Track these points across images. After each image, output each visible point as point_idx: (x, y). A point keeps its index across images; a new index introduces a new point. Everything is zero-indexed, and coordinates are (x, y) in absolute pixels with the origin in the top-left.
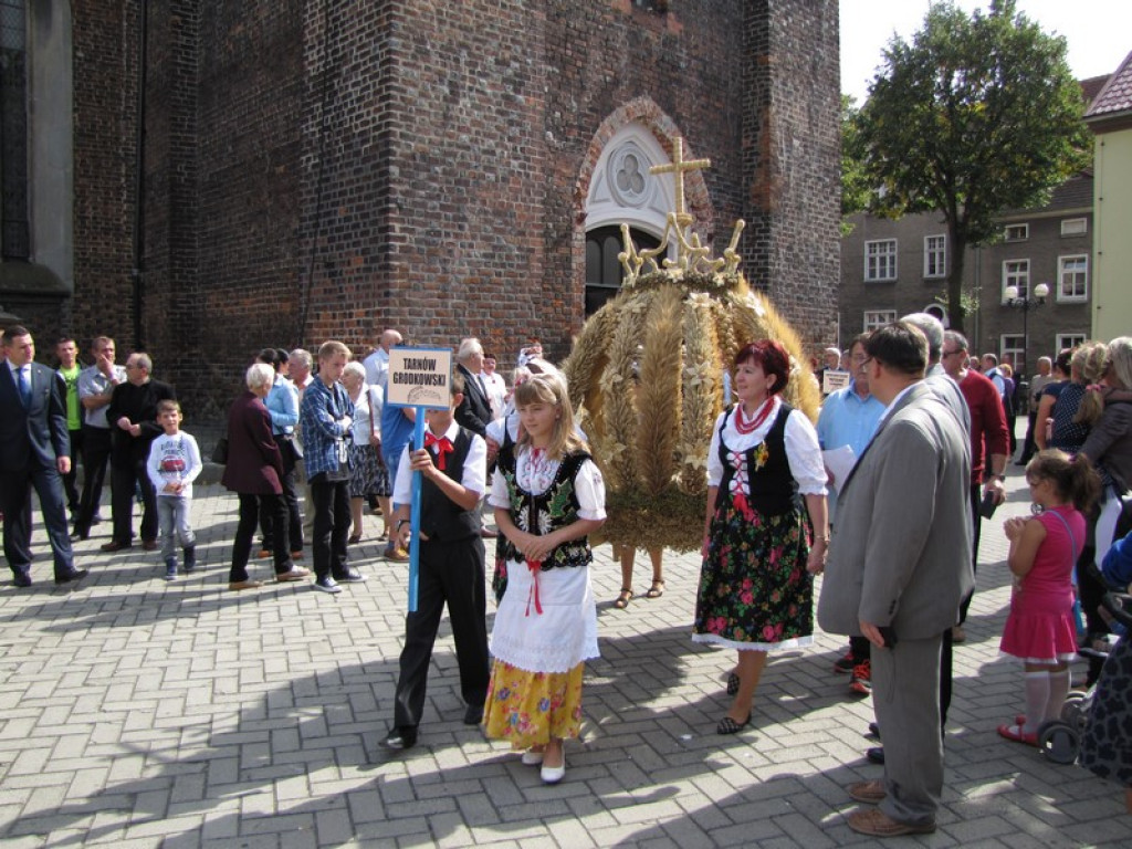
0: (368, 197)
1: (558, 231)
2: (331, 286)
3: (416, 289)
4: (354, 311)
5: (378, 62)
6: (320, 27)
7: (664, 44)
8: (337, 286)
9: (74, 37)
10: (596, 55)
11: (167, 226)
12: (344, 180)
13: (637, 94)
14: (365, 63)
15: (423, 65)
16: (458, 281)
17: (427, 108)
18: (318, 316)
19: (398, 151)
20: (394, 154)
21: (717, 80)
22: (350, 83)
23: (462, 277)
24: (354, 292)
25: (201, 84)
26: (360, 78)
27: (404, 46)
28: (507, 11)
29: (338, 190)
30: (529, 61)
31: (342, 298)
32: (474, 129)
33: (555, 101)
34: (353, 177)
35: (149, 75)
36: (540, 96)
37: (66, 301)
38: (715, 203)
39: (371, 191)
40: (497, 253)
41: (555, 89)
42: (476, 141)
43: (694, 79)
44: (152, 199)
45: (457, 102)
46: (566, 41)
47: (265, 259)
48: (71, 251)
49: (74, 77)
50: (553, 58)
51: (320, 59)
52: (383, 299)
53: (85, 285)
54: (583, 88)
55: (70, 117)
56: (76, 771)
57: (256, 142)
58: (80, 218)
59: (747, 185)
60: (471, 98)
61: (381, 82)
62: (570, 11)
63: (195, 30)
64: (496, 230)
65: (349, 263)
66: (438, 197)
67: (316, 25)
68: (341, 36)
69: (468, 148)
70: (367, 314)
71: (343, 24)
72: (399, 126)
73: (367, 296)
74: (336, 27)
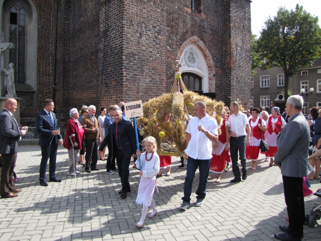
0: (117, 65)
1: (171, 74)
2: (107, 90)
3: (130, 90)
4: (113, 97)
5: (119, 27)
6: (104, 18)
7: (201, 21)
8: (108, 90)
9: (38, 22)
10: (181, 24)
11: (62, 73)
12: (110, 60)
13: (193, 35)
14: (116, 28)
15: (132, 28)
16: (142, 88)
17: (133, 40)
18: (103, 98)
19: (125, 52)
20: (124, 53)
21: (216, 31)
22: (112, 33)
23: (143, 87)
24: (113, 91)
25: (72, 34)
26: (115, 32)
27: (127, 23)
28: (156, 13)
29: (109, 63)
30: (162, 26)
31: (110, 93)
32: (146, 46)
33: (169, 37)
34: (113, 59)
35: (58, 32)
36: (165, 36)
37: (35, 94)
38: (215, 66)
39: (118, 63)
40: (153, 80)
41: (169, 34)
42: (147, 49)
43: (209, 31)
44: (58, 66)
45: (141, 38)
46: (173, 21)
47: (89, 82)
48: (36, 80)
49: (38, 33)
50: (169, 25)
51: (104, 27)
52: (121, 93)
53: (40, 90)
54: (177, 34)
55: (37, 43)
56: (28, 223)
57: (86, 50)
58: (39, 71)
59: (224, 60)
60: (145, 37)
61: (120, 33)
62: (174, 12)
63: (70, 19)
64: (152, 74)
65: (112, 84)
66: (136, 65)
67: (103, 17)
68: (109, 20)
69: (145, 51)
70: (116, 97)
71: (110, 17)
72: (125, 45)
73: (116, 92)
74: (108, 18)
